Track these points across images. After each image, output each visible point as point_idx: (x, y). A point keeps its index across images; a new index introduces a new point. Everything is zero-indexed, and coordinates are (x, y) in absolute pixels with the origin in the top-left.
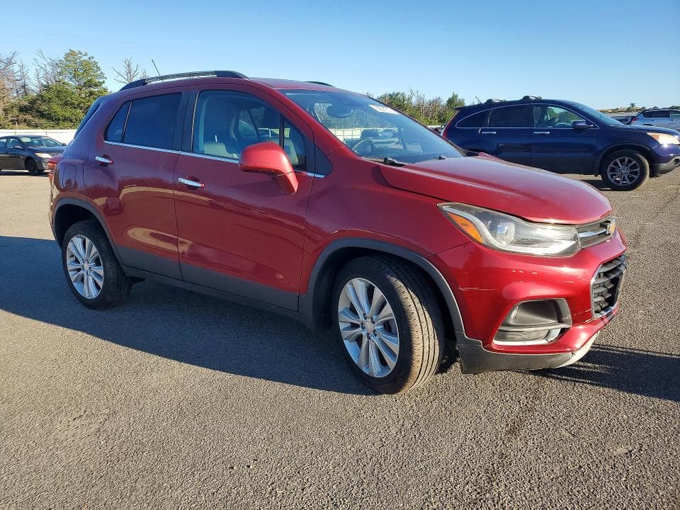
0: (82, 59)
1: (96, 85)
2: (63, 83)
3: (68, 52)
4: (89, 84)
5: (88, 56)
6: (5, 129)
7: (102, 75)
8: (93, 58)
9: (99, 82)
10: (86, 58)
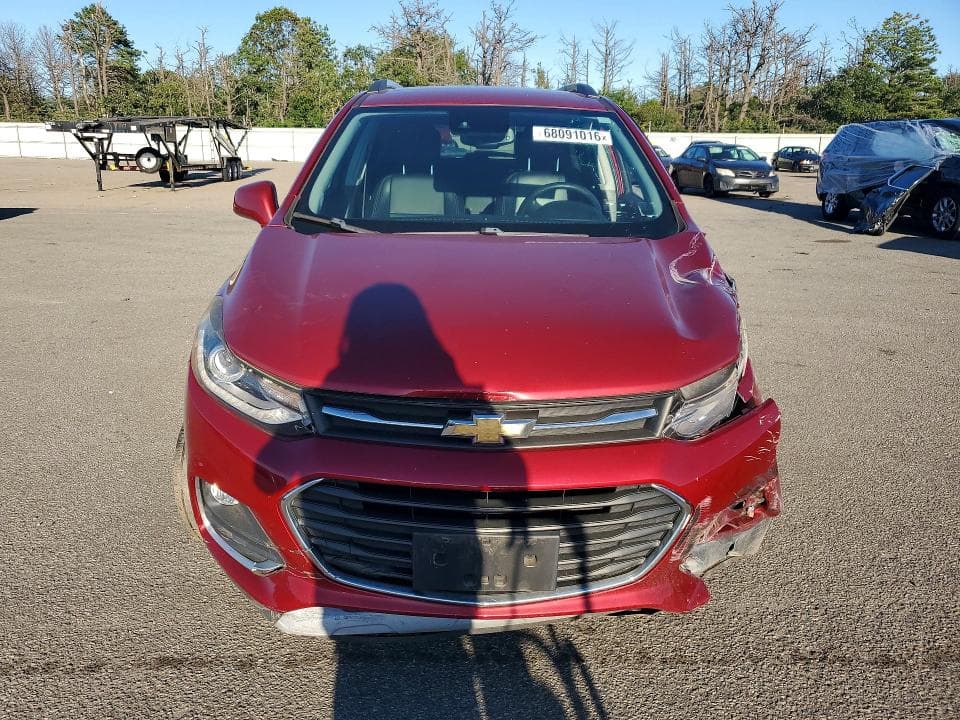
0: (910, 25)
1: (921, 65)
2: (869, 66)
3: (891, 15)
4: (910, 64)
5: (920, 20)
6: (770, 132)
7: (933, 48)
8: (927, 21)
9: (925, 60)
10: (915, 23)
